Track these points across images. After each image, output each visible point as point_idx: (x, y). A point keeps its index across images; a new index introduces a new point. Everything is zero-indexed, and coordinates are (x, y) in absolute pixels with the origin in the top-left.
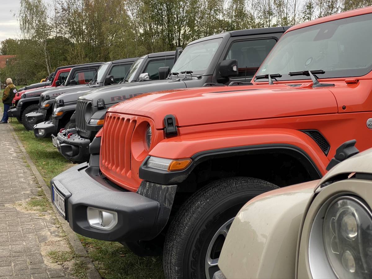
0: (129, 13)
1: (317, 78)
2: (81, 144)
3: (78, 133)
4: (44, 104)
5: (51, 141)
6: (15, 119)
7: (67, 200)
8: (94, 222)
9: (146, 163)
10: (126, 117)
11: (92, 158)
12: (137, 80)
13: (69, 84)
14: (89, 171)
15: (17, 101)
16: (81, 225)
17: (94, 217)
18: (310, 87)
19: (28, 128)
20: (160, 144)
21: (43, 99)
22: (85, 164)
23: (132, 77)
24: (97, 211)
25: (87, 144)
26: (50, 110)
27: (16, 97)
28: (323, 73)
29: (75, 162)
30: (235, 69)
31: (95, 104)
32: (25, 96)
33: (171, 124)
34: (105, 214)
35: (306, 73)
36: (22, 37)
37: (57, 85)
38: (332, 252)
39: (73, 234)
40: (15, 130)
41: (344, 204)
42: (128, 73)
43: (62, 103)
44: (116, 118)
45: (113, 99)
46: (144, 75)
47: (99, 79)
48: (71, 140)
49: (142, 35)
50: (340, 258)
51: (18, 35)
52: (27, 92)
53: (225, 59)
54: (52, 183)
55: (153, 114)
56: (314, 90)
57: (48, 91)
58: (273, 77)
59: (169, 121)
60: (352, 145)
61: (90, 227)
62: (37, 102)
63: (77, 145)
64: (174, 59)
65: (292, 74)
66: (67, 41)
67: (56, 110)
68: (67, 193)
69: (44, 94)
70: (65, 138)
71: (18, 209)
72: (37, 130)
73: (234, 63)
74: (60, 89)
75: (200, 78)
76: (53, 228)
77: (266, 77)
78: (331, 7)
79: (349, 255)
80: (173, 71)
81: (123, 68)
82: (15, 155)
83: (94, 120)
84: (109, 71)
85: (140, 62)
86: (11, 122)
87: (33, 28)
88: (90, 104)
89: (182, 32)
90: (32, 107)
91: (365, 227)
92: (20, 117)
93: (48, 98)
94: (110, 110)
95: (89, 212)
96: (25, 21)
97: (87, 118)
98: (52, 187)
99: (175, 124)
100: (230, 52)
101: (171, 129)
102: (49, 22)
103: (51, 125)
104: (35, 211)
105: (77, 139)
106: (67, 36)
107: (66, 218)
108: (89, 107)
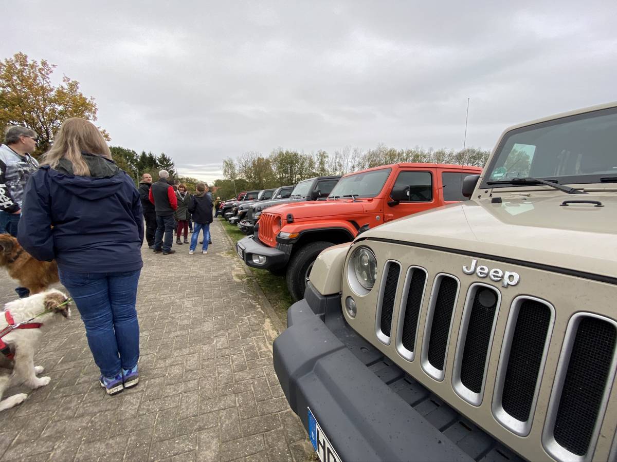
0: (273, 168)
1: (355, 198)
2: (250, 227)
3: (249, 222)
4: (234, 209)
5: (237, 225)
6: (221, 216)
7: (243, 251)
8: (255, 261)
9: (279, 235)
10: (270, 214)
11: (255, 233)
12: (276, 198)
13: (245, 200)
14: (254, 238)
15: (222, 207)
16: (250, 262)
17: (255, 259)
18: (352, 202)
19: (227, 220)
20: (285, 226)
21: (233, 207)
22: (252, 235)
23: (274, 197)
24: (257, 256)
25: (253, 227)
26: (236, 212)
27: (221, 206)
28: (358, 196)
29: (248, 235)
30: (320, 194)
31: (257, 209)
32: (225, 205)
33: (290, 218)
34: (260, 257)
35: (351, 196)
36: (224, 179)
37: (240, 200)
38: (357, 272)
39: (247, 267)
40: (221, 221)
41: (363, 251)
42: (272, 195)
43: (242, 209)
44: (265, 215)
45: (265, 207)
46: (279, 196)
47: (259, 197)
48: (245, 225)
49: (279, 178)
50: (361, 274)
51: (222, 178)
52: (226, 203)
53: (315, 189)
54: (237, 244)
55: (282, 213)
56: (354, 203)
57: (236, 203)
58: (336, 197)
59: (290, 216)
60: (367, 226)
61: (254, 263)
62: (230, 208)
63: (248, 227)
64: (293, 189)
65: (344, 196)
66: (244, 180)
67: (239, 212)
68: (243, 248)
69: (234, 204)
70: (243, 224)
71: (222, 255)
72: (230, 221)
73: (319, 191)
74: (241, 202)
75: (304, 198)
76: (238, 264)
77: (333, 197)
78: (363, 167)
79: (364, 273)
80: (292, 195)
81: (269, 193)
82: (220, 231)
83: (256, 216)
84: (264, 194)
85: (277, 190)
86: (219, 217)
87: (229, 174)
88: (255, 209)
89: (297, 177)
90: (228, 210)
91: (371, 261)
92: (223, 214)
93: (236, 206)
94: (263, 211)
95: (253, 257)
96: (225, 171)
97: (253, 215)
98: (237, 245)
99: (292, 218)
100: (318, 187)
101: (290, 220)
102: (236, 172)
103: (237, 218)
104: (229, 257)
105: (248, 225)
106: (245, 178)
107: (243, 259)
108: (254, 210)
